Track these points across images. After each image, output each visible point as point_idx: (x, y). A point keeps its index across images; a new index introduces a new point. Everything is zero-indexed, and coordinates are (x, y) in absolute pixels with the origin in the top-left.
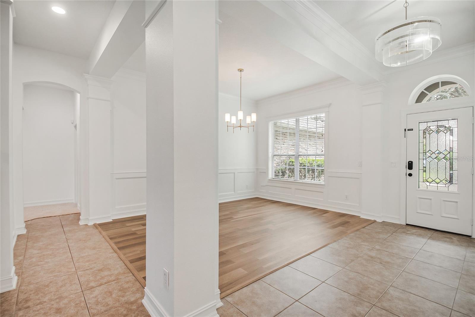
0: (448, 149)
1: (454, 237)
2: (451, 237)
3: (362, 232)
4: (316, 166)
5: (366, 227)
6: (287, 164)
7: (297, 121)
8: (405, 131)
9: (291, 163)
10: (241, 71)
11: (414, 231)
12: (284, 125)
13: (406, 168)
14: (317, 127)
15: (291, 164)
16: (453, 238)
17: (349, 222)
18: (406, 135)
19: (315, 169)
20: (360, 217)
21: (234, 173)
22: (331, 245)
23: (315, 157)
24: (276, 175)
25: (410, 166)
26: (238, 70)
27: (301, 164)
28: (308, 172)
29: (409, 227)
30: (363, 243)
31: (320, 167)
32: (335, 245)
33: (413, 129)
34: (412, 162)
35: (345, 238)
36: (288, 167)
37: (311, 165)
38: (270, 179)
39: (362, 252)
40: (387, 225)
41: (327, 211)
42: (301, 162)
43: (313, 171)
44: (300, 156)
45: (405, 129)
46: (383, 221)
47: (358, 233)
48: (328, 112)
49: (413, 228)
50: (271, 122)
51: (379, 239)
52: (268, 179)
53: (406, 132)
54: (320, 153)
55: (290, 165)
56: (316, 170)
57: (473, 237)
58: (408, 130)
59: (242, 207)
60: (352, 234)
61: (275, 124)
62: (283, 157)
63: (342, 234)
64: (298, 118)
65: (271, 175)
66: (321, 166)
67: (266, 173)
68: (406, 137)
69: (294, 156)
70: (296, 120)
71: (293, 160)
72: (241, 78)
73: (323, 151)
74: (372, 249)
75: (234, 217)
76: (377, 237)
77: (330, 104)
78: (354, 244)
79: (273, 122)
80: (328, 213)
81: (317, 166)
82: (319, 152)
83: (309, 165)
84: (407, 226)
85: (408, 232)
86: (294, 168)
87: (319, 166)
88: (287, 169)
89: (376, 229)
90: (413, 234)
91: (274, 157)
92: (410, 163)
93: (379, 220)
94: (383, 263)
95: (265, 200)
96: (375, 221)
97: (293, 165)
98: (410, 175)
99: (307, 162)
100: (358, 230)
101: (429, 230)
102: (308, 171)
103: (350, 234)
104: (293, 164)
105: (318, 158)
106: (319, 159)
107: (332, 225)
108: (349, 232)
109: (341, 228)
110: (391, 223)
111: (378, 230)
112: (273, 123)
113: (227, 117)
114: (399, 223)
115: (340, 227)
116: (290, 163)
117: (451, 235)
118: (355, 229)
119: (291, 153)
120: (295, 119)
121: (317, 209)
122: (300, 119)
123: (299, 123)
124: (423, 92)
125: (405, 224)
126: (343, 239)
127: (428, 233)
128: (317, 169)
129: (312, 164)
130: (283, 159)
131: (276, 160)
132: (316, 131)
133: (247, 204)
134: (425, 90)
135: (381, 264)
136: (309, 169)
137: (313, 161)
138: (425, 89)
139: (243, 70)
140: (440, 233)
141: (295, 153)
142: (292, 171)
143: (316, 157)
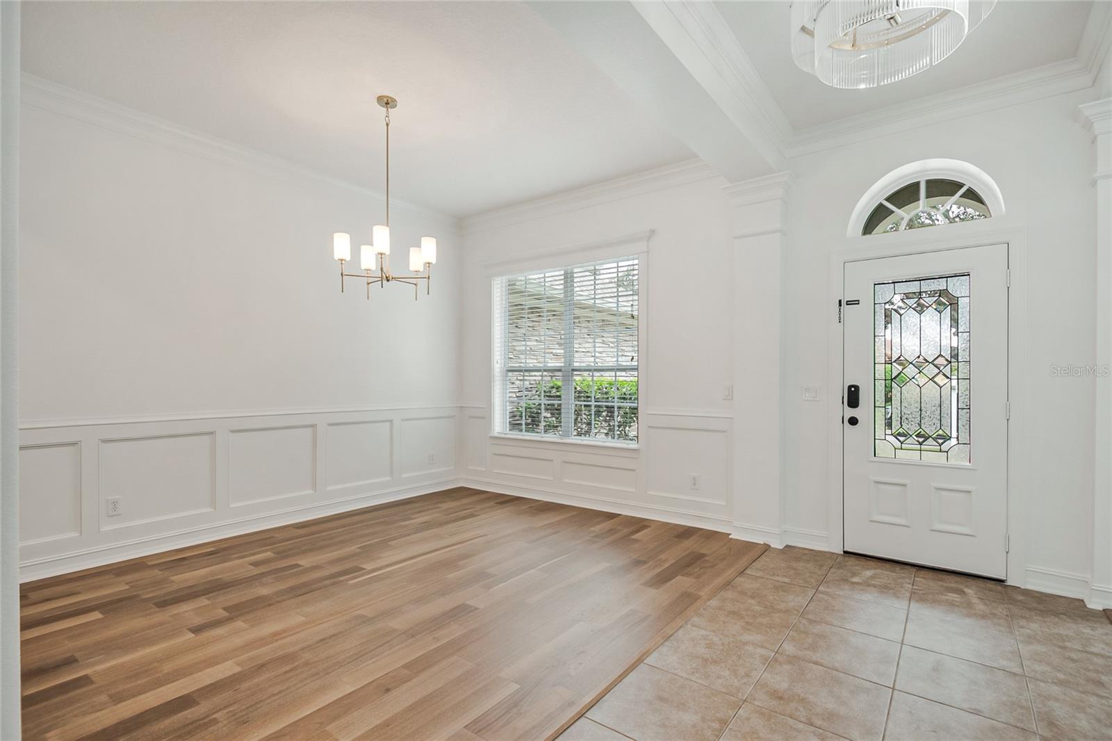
0: (947, 354)
1: (967, 587)
2: (961, 587)
3: (739, 589)
4: (616, 400)
5: (748, 572)
6: (543, 394)
7: (568, 278)
8: (840, 305)
9: (554, 390)
10: (387, 103)
11: (869, 573)
12: (531, 289)
13: (843, 403)
14: (620, 294)
15: (553, 394)
16: (966, 590)
17: (704, 555)
18: (842, 316)
19: (613, 407)
20: (730, 537)
21: (391, 421)
22: (655, 654)
23: (613, 374)
24: (515, 426)
25: (853, 397)
26: (380, 99)
27: (580, 392)
28: (595, 414)
29: (852, 561)
30: (746, 637)
31: (628, 401)
32: (665, 658)
33: (858, 301)
34: (857, 388)
35: (696, 619)
36: (544, 401)
37: (605, 396)
38: (496, 435)
39: (747, 675)
40: (798, 559)
41: (644, 523)
42: (578, 389)
43: (610, 409)
44: (575, 373)
45: (840, 301)
46: (787, 546)
47: (729, 594)
48: (648, 252)
49: (863, 562)
50: (500, 278)
51: (787, 611)
52: (492, 435)
53: (842, 307)
54: (628, 364)
55: (550, 396)
56: (616, 409)
57: (1009, 583)
58: (848, 303)
59: (408, 522)
60: (714, 603)
61: (509, 285)
62: (535, 376)
63: (684, 604)
64: (569, 268)
65: (499, 424)
66: (631, 399)
67: (487, 418)
68: (842, 320)
69: (560, 370)
70: (566, 274)
71: (559, 383)
72: (387, 125)
73: (636, 358)
74: (775, 660)
75: (364, 566)
76: (782, 606)
77: (653, 232)
78: (723, 644)
79: (504, 278)
80: (646, 527)
81: (620, 398)
82: (625, 362)
83: (599, 396)
84: (847, 559)
85: (856, 579)
86: (560, 405)
87: (624, 399)
88: (543, 406)
89: (774, 575)
90: (867, 584)
91: (510, 374)
92: (853, 389)
93: (777, 544)
94: (818, 722)
95: (483, 496)
96: (767, 548)
97: (559, 396)
98: (853, 421)
99: (596, 387)
100: (728, 585)
101: (902, 566)
102: (598, 413)
103: (709, 600)
104: (558, 394)
105: (622, 377)
106: (625, 378)
107: (658, 570)
108: (704, 593)
109: (682, 582)
110: (807, 552)
111: (780, 579)
112: (504, 281)
113: (341, 246)
114: (826, 549)
115: (679, 577)
116: (550, 392)
117: (959, 579)
118: (719, 581)
119: (553, 364)
120: (562, 272)
121: (620, 515)
122: (575, 270)
123: (572, 281)
124: (881, 206)
125: (842, 553)
126: (689, 626)
127: (903, 578)
128: (619, 408)
129: (606, 393)
130: (535, 380)
131: (517, 382)
132: (616, 309)
133: (428, 510)
134: (886, 200)
135: (812, 725)
136: (599, 406)
137: (611, 384)
138: (888, 199)
139: (394, 100)
140: (930, 574)
141: (563, 365)
142: (556, 411)
143: (618, 373)
